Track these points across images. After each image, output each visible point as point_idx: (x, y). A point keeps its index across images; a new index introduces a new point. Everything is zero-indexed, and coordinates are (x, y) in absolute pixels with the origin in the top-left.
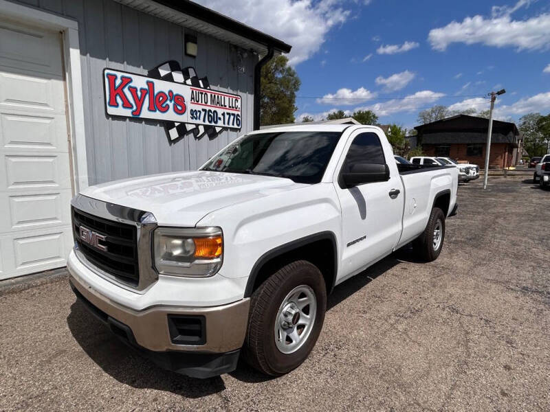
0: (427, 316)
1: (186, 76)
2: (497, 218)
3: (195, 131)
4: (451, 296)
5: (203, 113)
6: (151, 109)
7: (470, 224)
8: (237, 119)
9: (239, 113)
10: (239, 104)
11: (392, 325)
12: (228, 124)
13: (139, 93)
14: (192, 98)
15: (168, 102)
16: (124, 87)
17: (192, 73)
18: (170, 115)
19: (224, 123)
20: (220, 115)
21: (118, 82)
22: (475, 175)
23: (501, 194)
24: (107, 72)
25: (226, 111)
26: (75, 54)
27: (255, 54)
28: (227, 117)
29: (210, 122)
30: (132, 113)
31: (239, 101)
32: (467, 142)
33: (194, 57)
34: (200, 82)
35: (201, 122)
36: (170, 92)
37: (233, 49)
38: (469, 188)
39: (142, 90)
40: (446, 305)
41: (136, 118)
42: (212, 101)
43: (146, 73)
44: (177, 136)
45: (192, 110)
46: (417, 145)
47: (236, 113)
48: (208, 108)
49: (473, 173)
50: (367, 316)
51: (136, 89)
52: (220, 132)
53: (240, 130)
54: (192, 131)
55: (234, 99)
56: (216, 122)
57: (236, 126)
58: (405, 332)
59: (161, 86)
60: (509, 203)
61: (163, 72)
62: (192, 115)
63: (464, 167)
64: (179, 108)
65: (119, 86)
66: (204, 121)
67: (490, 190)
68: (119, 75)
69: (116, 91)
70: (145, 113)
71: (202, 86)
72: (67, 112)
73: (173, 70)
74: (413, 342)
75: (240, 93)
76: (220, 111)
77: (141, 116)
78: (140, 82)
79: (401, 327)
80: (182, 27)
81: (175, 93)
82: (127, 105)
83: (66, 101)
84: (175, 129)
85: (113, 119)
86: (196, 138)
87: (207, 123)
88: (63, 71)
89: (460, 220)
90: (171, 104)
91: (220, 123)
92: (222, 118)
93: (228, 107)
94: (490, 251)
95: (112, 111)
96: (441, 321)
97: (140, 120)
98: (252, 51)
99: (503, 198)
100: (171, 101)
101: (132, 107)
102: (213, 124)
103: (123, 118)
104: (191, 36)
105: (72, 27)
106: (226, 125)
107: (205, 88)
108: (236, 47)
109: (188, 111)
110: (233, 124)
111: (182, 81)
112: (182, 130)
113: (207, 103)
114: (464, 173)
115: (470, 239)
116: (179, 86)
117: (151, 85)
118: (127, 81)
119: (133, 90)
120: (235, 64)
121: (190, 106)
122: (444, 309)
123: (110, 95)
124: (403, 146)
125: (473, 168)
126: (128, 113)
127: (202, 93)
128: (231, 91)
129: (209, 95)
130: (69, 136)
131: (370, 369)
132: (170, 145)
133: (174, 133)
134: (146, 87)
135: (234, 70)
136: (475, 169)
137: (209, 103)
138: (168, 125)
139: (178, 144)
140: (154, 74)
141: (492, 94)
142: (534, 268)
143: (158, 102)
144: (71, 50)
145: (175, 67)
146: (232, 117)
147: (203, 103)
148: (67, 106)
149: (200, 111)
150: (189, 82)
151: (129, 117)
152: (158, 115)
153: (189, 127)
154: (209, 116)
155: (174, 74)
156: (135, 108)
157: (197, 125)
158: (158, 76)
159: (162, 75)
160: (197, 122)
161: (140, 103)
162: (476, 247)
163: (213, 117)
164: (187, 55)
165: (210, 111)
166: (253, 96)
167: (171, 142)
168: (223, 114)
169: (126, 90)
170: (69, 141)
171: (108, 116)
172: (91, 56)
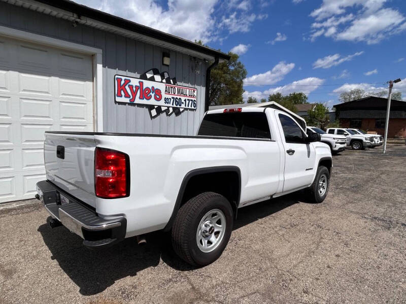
0: (300, 228)
1: (163, 77)
2: (382, 174)
3: (167, 111)
4: (321, 219)
5: (172, 100)
6: (141, 98)
7: (359, 178)
8: (194, 103)
9: (196, 99)
10: (195, 94)
11: (276, 231)
12: (188, 106)
13: (134, 89)
14: (166, 91)
15: (151, 94)
16: (125, 86)
17: (166, 76)
18: (152, 102)
19: (185, 106)
20: (183, 101)
21: (123, 82)
22: (379, 143)
23: (395, 157)
24: (116, 76)
25: (187, 98)
26: (100, 67)
27: (207, 62)
28: (187, 102)
29: (177, 105)
30: (130, 100)
31: (196, 91)
32: (376, 117)
33: (168, 66)
34: (171, 81)
35: (171, 105)
36: (153, 87)
37: (192, 59)
38: (371, 153)
39: (136, 86)
40: (316, 223)
41: (132, 104)
42: (179, 92)
43: (139, 76)
44: (156, 114)
45: (165, 98)
46: (336, 119)
47: (193, 99)
48: (175, 97)
49: (377, 141)
50: (262, 226)
51: (132, 86)
52: (183, 111)
53: (195, 110)
54: (165, 111)
55: (192, 91)
56: (180, 105)
57: (193, 108)
58: (283, 235)
59: (147, 84)
60: (399, 164)
61: (149, 76)
62: (166, 101)
63: (369, 137)
64: (158, 97)
65: (123, 84)
66: (173, 104)
67: (387, 154)
68: (123, 78)
69: (121, 88)
70: (138, 101)
71: (172, 83)
72: (93, 100)
73: (154, 74)
74: (286, 240)
75: (196, 87)
76: (183, 99)
77: (135, 102)
78: (135, 82)
79: (281, 233)
80: (161, 48)
81: (155, 88)
82: (127, 96)
83: (93, 94)
84: (155, 110)
85: (119, 104)
86: (167, 115)
87: (175, 106)
88: (92, 77)
89: (352, 175)
90: (153, 95)
91: (183, 106)
92: (184, 102)
93: (188, 96)
94: (364, 195)
95: (118, 99)
96: (308, 231)
97: (134, 105)
98: (205, 60)
99: (396, 160)
100: (153, 93)
101: (130, 97)
102: (178, 106)
103: (124, 104)
104: (166, 53)
105: (98, 52)
106: (187, 107)
107: (174, 84)
108: (195, 58)
109: (163, 99)
110: (191, 106)
111: (160, 80)
112: (159, 110)
113: (174, 93)
114: (369, 141)
115: (353, 187)
116: (159, 84)
117: (141, 83)
118: (127, 82)
119: (131, 87)
120: (193, 69)
121: (164, 95)
122: (313, 225)
123: (118, 90)
124: (323, 120)
125: (377, 137)
126: (127, 100)
127: (172, 88)
128: (190, 86)
129: (176, 88)
130: (94, 114)
131: (255, 251)
132: (152, 119)
133: (154, 112)
134: (138, 85)
135: (193, 72)
136: (379, 138)
137: (176, 93)
138: (151, 107)
139: (156, 119)
140: (144, 77)
141: (390, 82)
142: (389, 206)
143: (145, 94)
144: (98, 65)
145: (156, 72)
146: (191, 102)
147: (173, 93)
148: (93, 97)
149: (170, 99)
150: (164, 81)
151: (128, 103)
152: (145, 102)
153: (163, 109)
154: (176, 101)
155: (155, 76)
156: (131, 97)
157: (168, 107)
158: (145, 78)
159: (148, 77)
160: (169, 105)
161: (134, 94)
162: (354, 192)
163: (178, 102)
164: (163, 64)
165: (177, 98)
166: (205, 88)
167: (152, 117)
168: (185, 100)
169: (127, 87)
170: (94, 117)
171: (116, 102)
172: (108, 68)
